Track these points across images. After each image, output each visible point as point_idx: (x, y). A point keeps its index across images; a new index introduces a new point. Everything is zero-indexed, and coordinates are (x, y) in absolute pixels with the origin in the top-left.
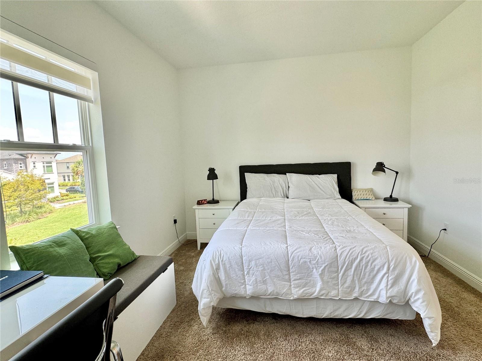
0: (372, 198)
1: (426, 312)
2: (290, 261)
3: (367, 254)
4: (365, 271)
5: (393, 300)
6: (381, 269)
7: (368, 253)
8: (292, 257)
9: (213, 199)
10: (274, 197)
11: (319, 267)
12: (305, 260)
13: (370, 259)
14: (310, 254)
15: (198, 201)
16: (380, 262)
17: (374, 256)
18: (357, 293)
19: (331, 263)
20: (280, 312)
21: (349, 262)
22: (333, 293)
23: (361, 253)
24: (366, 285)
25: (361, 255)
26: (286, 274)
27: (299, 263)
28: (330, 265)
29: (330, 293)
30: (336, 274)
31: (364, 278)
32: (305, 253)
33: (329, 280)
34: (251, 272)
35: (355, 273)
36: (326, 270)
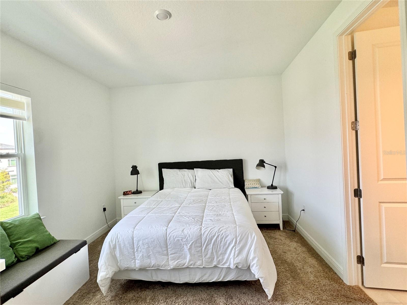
0: (259, 186)
1: (258, 274)
2: (168, 240)
3: (222, 232)
4: (221, 245)
5: (239, 266)
6: (231, 243)
7: (223, 231)
8: (169, 237)
9: (137, 190)
10: (184, 188)
11: (188, 244)
12: (178, 238)
13: (224, 236)
14: (182, 234)
15: (124, 192)
16: (230, 238)
17: (227, 234)
18: (216, 262)
19: (197, 240)
20: (164, 280)
21: (209, 238)
22: (199, 263)
23: (218, 232)
24: (221, 256)
25: (218, 233)
26: (165, 250)
27: (174, 240)
28: (196, 242)
29: (196, 263)
30: (200, 248)
31: (219, 251)
32: (179, 233)
33: (195, 253)
34: (139, 249)
35: (214, 247)
36: (193, 246)
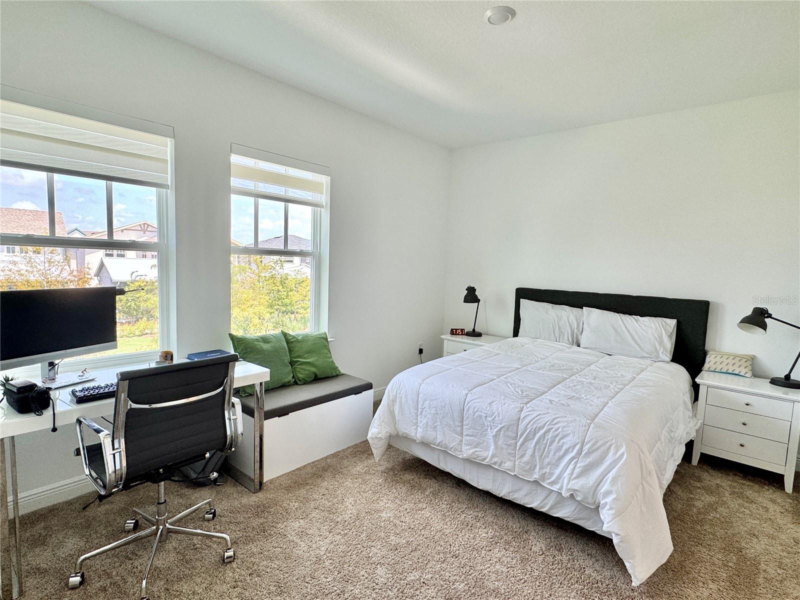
0: (746, 373)
1: (610, 524)
2: (465, 410)
3: (556, 426)
4: (550, 447)
5: (577, 496)
6: (570, 450)
7: (559, 425)
8: (468, 405)
9: (474, 330)
11: (494, 427)
12: (480, 414)
13: (559, 434)
14: (488, 408)
15: (452, 330)
16: (570, 441)
17: (566, 431)
18: (537, 474)
19: (510, 425)
20: (454, 473)
21: (531, 430)
22: (508, 465)
23: (550, 423)
24: (549, 467)
25: (549, 425)
26: (458, 426)
27: (474, 415)
28: (508, 428)
29: (503, 463)
30: (514, 441)
31: (548, 457)
32: (483, 405)
33: (503, 446)
34: (424, 413)
35: (537, 447)
36: (502, 433)
